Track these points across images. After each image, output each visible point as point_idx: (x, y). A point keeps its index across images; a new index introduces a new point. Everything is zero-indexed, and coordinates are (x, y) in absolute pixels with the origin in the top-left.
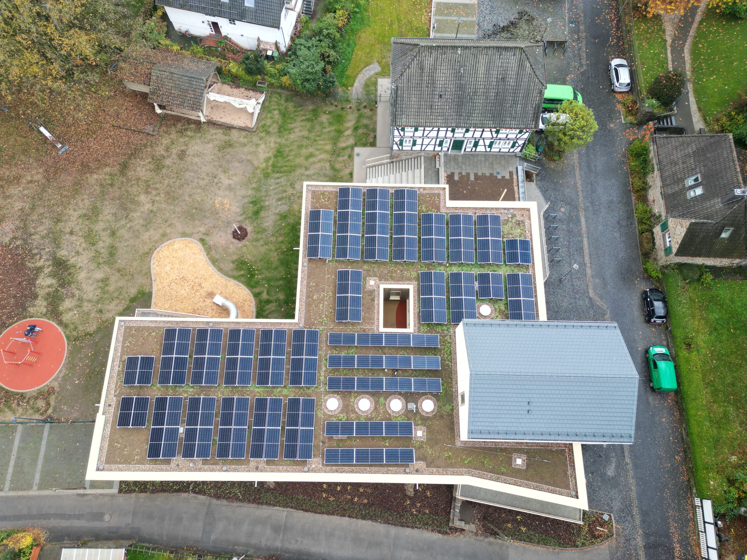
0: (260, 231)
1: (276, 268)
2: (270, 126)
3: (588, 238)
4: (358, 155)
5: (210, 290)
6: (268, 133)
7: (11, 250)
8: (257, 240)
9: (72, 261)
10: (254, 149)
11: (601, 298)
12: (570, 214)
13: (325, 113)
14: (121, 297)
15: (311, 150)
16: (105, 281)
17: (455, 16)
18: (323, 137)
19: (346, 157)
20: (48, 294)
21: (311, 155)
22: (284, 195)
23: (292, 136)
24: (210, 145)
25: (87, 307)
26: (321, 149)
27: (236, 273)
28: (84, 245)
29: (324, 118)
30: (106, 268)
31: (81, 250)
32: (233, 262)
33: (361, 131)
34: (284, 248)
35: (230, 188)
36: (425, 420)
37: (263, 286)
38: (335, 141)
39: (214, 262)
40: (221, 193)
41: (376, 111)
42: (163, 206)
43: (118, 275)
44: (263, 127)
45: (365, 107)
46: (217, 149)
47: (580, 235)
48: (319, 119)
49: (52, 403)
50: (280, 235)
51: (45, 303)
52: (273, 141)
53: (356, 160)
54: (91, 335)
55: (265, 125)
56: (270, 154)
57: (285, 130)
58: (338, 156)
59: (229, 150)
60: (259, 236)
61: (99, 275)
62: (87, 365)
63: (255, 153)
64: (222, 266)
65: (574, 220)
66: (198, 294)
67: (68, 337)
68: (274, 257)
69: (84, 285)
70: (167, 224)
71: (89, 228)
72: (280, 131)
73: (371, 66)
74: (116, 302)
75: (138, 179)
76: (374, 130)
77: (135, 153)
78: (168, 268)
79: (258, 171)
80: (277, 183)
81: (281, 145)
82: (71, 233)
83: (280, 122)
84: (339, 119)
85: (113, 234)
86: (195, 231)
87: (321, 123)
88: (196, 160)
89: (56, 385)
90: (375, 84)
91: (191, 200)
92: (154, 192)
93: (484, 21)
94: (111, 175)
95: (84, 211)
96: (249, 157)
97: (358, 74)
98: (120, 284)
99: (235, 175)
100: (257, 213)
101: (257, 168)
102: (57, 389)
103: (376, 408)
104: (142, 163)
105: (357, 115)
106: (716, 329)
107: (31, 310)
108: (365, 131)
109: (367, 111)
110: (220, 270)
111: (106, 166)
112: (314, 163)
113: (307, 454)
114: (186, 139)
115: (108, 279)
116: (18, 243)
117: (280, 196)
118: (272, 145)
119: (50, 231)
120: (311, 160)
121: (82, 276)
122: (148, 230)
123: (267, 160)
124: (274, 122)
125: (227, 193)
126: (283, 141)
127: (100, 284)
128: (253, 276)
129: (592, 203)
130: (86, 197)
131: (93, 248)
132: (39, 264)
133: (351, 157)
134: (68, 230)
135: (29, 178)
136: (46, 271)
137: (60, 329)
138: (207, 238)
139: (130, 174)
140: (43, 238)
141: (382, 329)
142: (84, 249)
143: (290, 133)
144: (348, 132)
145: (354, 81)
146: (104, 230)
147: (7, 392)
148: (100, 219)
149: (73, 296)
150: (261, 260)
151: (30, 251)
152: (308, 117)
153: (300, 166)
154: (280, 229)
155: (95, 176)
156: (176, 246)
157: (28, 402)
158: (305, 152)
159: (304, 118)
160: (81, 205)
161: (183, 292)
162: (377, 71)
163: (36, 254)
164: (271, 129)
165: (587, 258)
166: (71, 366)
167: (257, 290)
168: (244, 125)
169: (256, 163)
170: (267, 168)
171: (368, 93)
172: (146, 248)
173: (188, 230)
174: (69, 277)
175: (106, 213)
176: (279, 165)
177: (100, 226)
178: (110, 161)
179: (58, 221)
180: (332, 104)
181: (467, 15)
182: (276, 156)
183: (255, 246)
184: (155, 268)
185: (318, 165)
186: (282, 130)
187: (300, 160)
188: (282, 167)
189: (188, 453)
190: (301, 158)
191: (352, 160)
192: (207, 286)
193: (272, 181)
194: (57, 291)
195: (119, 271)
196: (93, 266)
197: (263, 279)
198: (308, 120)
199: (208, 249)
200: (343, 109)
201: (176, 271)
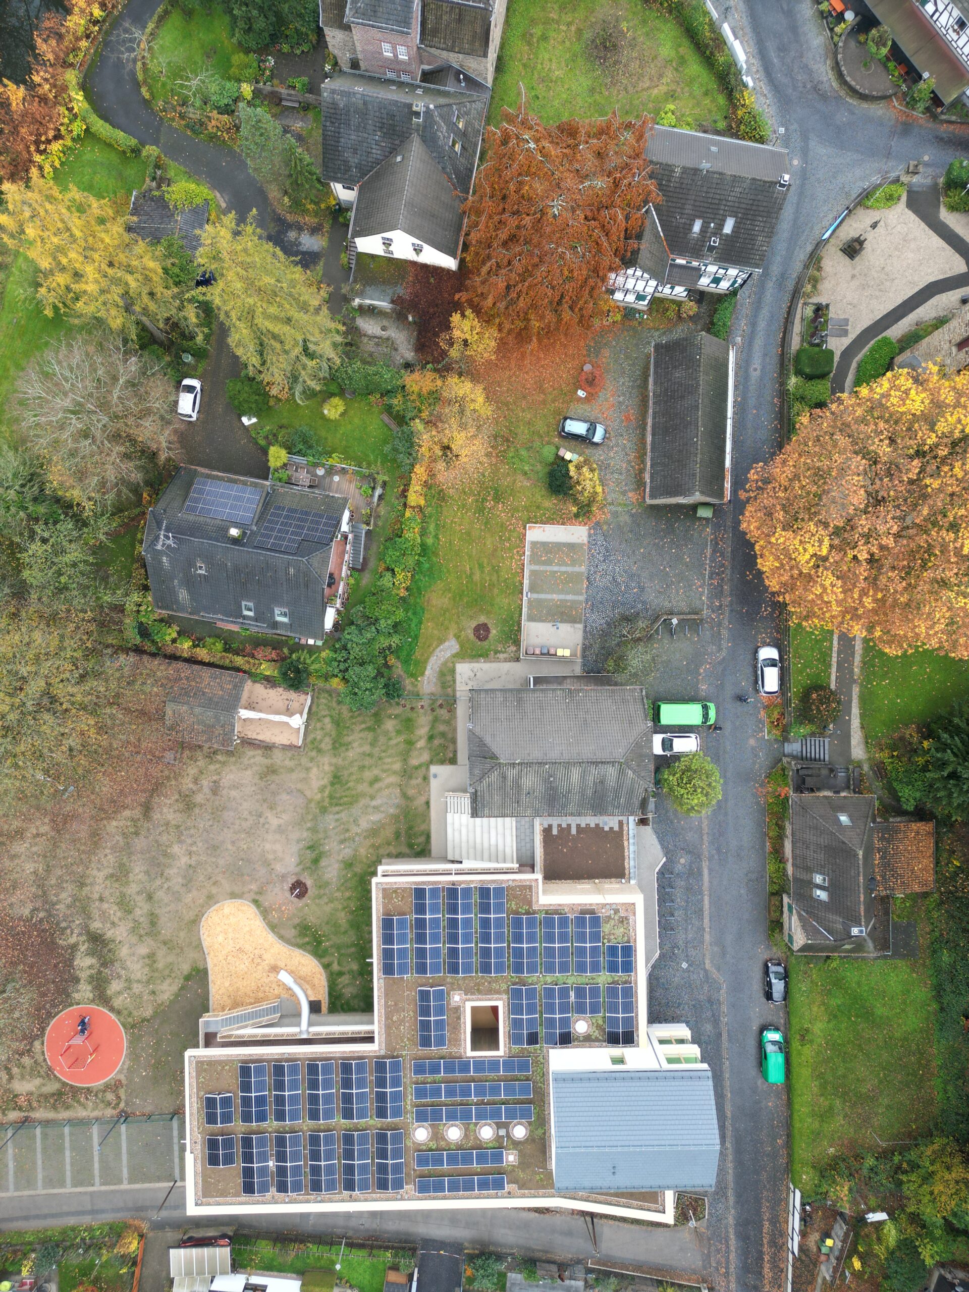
0: (322, 885)
1: (345, 932)
2: (321, 741)
3: (710, 896)
4: (435, 776)
5: (273, 962)
6: (319, 751)
7: (36, 925)
8: (320, 897)
9: (109, 934)
10: (304, 775)
11: (718, 970)
12: (690, 866)
13: (390, 717)
14: (173, 975)
15: (376, 772)
16: (151, 956)
17: (558, 564)
18: (390, 751)
19: (420, 780)
20: (91, 977)
21: (376, 780)
22: (347, 835)
23: (351, 754)
24: (249, 772)
25: (137, 988)
26: (389, 770)
27: (300, 941)
28: (119, 914)
29: (390, 725)
30: (149, 941)
31: (116, 920)
32: (295, 927)
33: (437, 742)
34: (353, 906)
35: (280, 830)
36: (516, 1144)
37: (333, 955)
38: (405, 756)
39: (273, 927)
40: (270, 837)
41: (455, 713)
42: (203, 858)
43: (165, 948)
44: (312, 742)
45: (441, 706)
46: (257, 777)
47: (701, 893)
48: (383, 727)
49: (123, 1097)
50: (347, 889)
51: (89, 988)
52: (327, 762)
53: (434, 784)
54: (148, 1021)
55: (315, 739)
56: (325, 781)
57: (341, 745)
58: (410, 777)
59: (274, 777)
60: (322, 892)
61: (143, 950)
62: (151, 1055)
63: (305, 780)
64: (283, 932)
65: (694, 873)
66: (260, 967)
67: (124, 1025)
68: (343, 918)
69: (128, 963)
70: (211, 882)
71: (121, 892)
72: (334, 748)
73: (447, 644)
74: (168, 981)
75: (167, 824)
76: (454, 741)
77: (156, 788)
78: (221, 939)
79: (313, 805)
80: (337, 820)
81: (338, 768)
82: (101, 899)
83: (334, 733)
84: (408, 724)
85: (150, 897)
86: (246, 890)
87: (386, 733)
88: (234, 793)
89: (122, 1077)
90: (453, 671)
91: (234, 849)
92: (189, 841)
93: (595, 572)
94: (133, 820)
95: (111, 871)
96: (299, 786)
97: (428, 658)
98: (170, 959)
99: (284, 811)
100: (316, 861)
101: (310, 801)
102: (124, 1082)
103: (466, 1135)
104: (168, 802)
105: (431, 718)
106: (835, 1017)
107: (76, 996)
108: (442, 741)
109: (443, 712)
110: (281, 938)
111: (125, 807)
112: (380, 790)
113: (398, 1185)
114: (218, 766)
115: (154, 954)
116: (42, 915)
117: (342, 837)
118: (327, 768)
119: (76, 899)
120: (377, 786)
121: (124, 952)
122: (190, 891)
123: (322, 789)
124: (325, 735)
125: (277, 837)
126: (340, 761)
127: (147, 961)
128: (319, 943)
129: (718, 850)
130: (107, 851)
131: (130, 917)
132: (73, 940)
133: (426, 778)
134: (96, 896)
135: (35, 832)
136: (83, 948)
137: (113, 1016)
138: (260, 898)
139: (156, 816)
140: (69, 907)
141: (470, 1053)
142: (120, 919)
143: (347, 750)
144: (421, 744)
145: (425, 668)
146: (138, 893)
147: (72, 1087)
148: (131, 879)
149: (119, 977)
150: (327, 923)
151: (58, 924)
152: (368, 724)
153: (363, 795)
154: (346, 881)
155: (114, 823)
156: (227, 910)
157: (96, 1095)
158: (368, 775)
159: (363, 726)
160: (105, 864)
161: (243, 966)
162: (454, 651)
163: (66, 928)
164: (323, 746)
165: (706, 921)
166: (134, 1056)
167: (326, 960)
168: (288, 743)
169: (308, 793)
170: (323, 801)
171: (444, 685)
172: (191, 915)
173: (237, 890)
174: (110, 954)
175: (137, 871)
176: (338, 795)
177: (132, 889)
178: (128, 801)
179: (82, 885)
180: (398, 704)
181: (574, 563)
182: (332, 784)
183: (318, 905)
184: (206, 941)
185: (387, 792)
186: (338, 745)
187: (363, 787)
188: (341, 798)
189: (282, 1188)
190: (365, 784)
191: (428, 784)
192: (269, 959)
193: (331, 817)
194: (100, 972)
195: (165, 943)
196: (134, 939)
197: (331, 946)
198: (369, 729)
199: (265, 913)
200: (412, 709)
201: (231, 942)
